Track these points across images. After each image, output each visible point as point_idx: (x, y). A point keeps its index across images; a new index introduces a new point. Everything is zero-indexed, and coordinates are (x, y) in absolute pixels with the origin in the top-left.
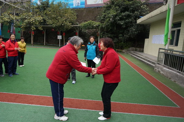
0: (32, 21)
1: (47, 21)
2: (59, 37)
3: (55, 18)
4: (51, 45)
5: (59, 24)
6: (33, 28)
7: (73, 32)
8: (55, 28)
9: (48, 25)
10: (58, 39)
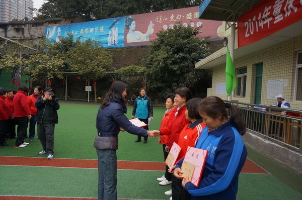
0: (48, 67)
1: (72, 66)
2: (88, 89)
3: (83, 62)
4: (75, 99)
5: (88, 70)
6: (50, 76)
7: (108, 80)
8: (82, 76)
9: (71, 71)
10: (86, 90)
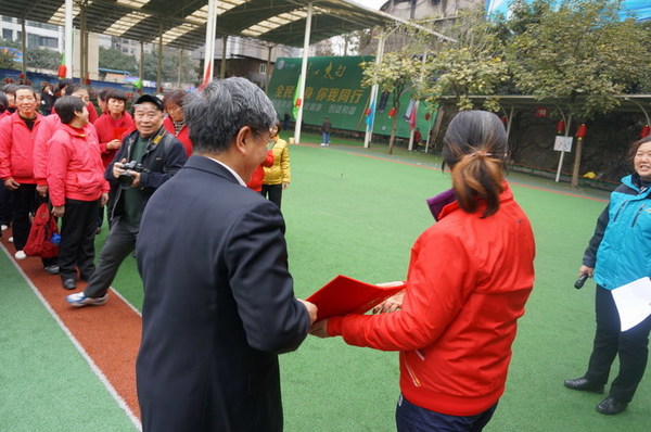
0: (463, 79)
1: (518, 76)
2: (563, 144)
4: (525, 170)
5: (563, 88)
6: (465, 104)
7: (633, 124)
9: (520, 93)
10: (556, 148)
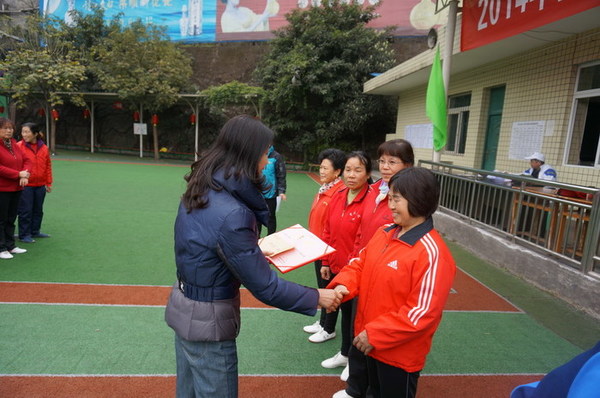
0: (51, 79)
1: (103, 79)
2: (140, 129)
3: (127, 72)
4: (113, 151)
5: (138, 90)
6: (56, 100)
7: (181, 112)
8: (126, 102)
9: (103, 91)
10: (136, 132)
